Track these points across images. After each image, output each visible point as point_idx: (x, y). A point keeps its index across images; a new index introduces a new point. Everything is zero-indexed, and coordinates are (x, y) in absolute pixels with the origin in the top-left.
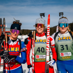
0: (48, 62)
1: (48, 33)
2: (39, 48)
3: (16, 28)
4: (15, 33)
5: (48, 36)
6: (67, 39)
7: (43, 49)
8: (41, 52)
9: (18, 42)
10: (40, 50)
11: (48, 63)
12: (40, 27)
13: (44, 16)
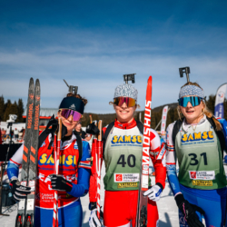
0: (145, 190)
1: (148, 120)
2: (122, 156)
3: (73, 106)
4: (70, 119)
5: (147, 127)
6: (205, 136)
7: (131, 159)
8: (127, 165)
9: (74, 142)
10: (126, 161)
11: (145, 194)
12: (124, 105)
13: (133, 82)
